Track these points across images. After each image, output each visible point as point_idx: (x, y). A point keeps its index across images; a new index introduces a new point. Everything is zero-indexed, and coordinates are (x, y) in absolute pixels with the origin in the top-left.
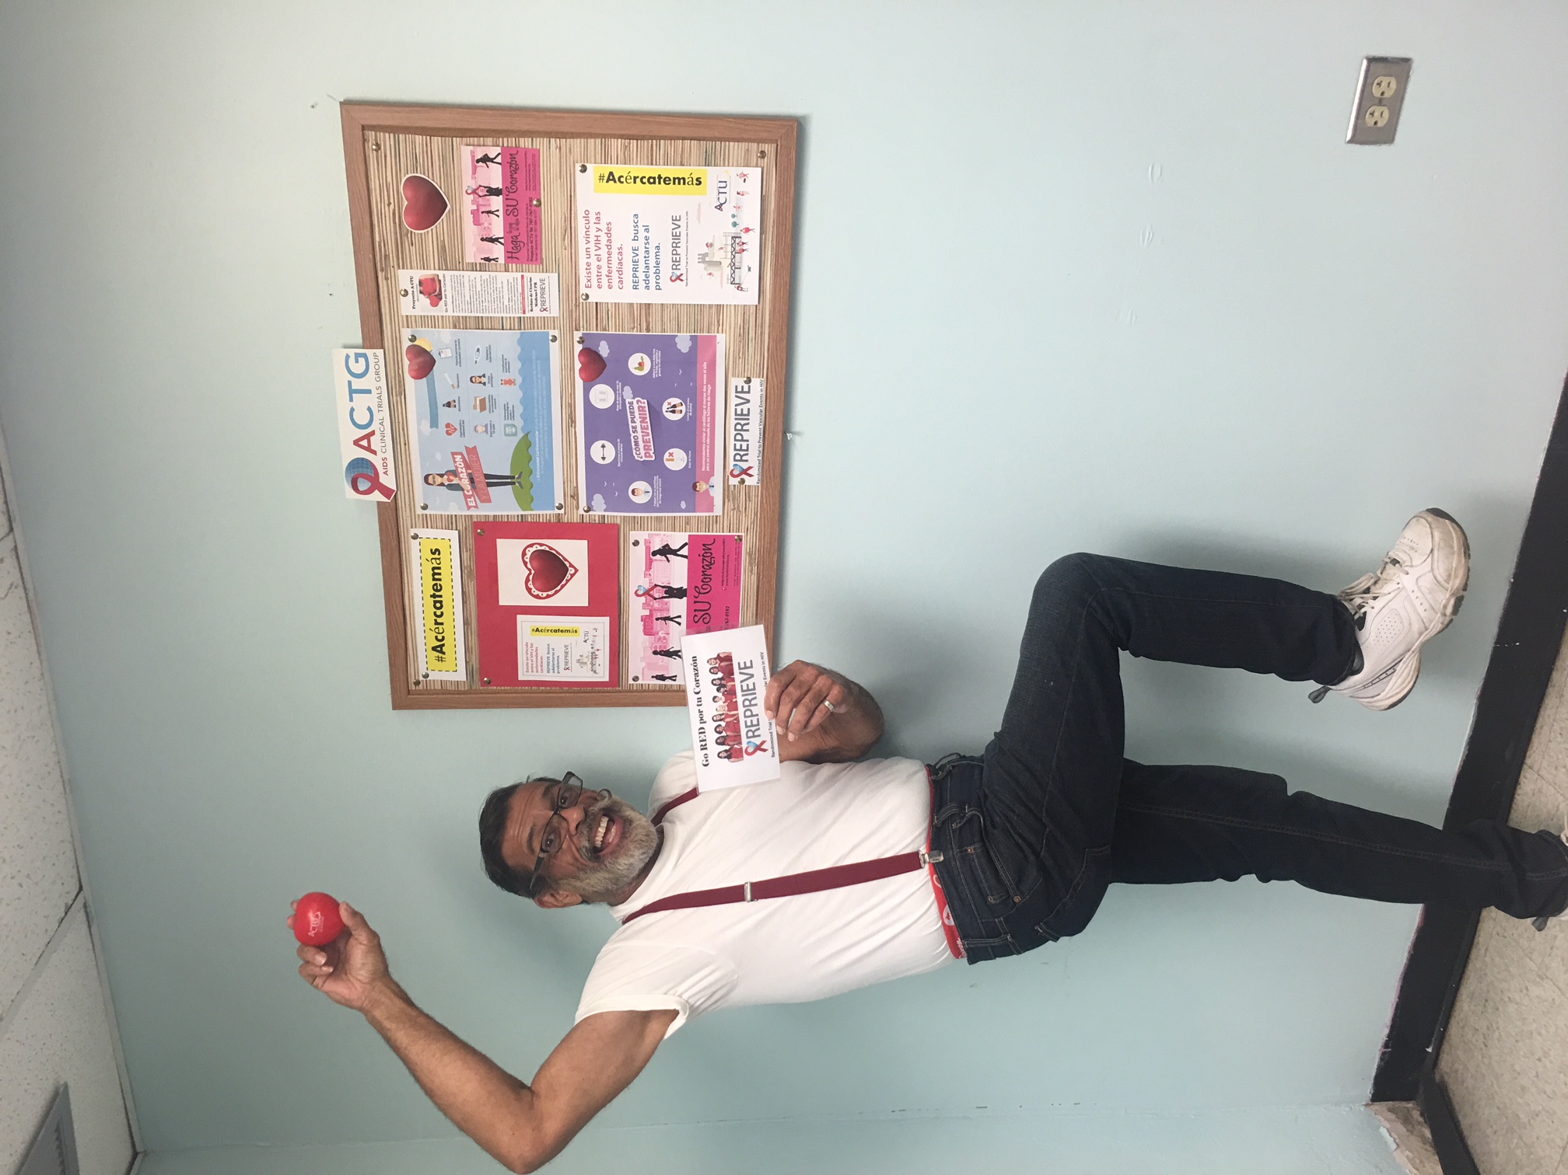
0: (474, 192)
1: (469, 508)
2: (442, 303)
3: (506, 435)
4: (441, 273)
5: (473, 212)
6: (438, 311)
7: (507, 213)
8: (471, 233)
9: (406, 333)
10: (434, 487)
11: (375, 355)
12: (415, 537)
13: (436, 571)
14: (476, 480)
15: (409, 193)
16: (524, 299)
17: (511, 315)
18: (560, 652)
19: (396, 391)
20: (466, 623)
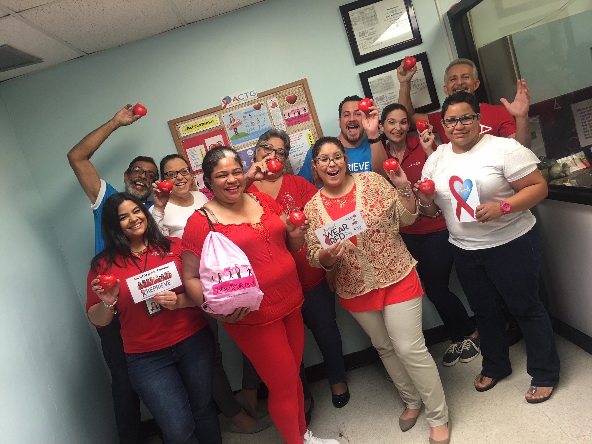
0: (298, 109)
1: (227, 126)
2: (272, 108)
3: (247, 130)
4: (278, 106)
5: (293, 110)
6: (270, 108)
7: (295, 117)
8: (289, 110)
9: (263, 102)
10: (229, 117)
11: (256, 97)
12: (216, 116)
13: (208, 123)
14: (234, 126)
15: (293, 96)
16: (279, 125)
17: (274, 124)
18: (197, 157)
19: (249, 103)
20: (197, 133)
